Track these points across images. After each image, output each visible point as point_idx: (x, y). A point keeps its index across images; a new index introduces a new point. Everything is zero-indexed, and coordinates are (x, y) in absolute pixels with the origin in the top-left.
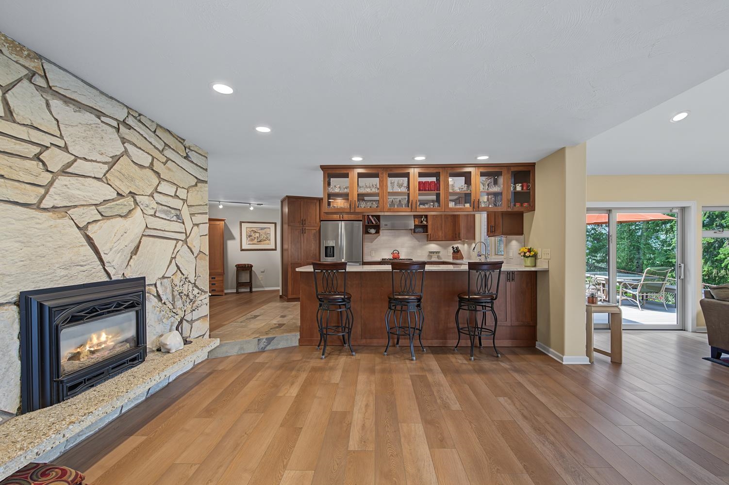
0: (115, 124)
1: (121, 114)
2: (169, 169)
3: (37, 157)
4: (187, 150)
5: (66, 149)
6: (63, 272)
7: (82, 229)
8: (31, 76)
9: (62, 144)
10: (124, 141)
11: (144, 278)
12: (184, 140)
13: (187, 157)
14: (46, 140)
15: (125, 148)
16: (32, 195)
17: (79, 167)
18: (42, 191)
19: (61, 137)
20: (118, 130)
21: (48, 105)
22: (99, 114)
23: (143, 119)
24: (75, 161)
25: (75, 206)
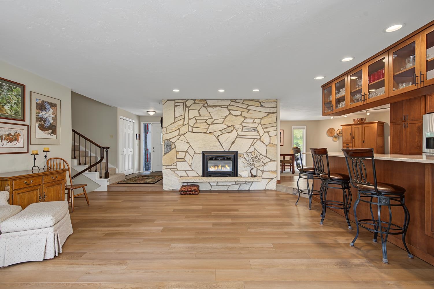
0: (226, 107)
1: (228, 103)
2: (250, 113)
3: (206, 122)
4: (261, 103)
5: (212, 118)
6: (212, 148)
7: (217, 137)
8: (203, 106)
9: (211, 117)
10: (229, 110)
11: (237, 152)
12: (259, 100)
13: (261, 106)
14: (207, 118)
15: (230, 112)
16: (205, 131)
17: (216, 122)
18: (207, 129)
19: (211, 116)
20: (227, 108)
21: (207, 109)
22: (221, 106)
23: (237, 101)
24: (214, 120)
25: (215, 131)
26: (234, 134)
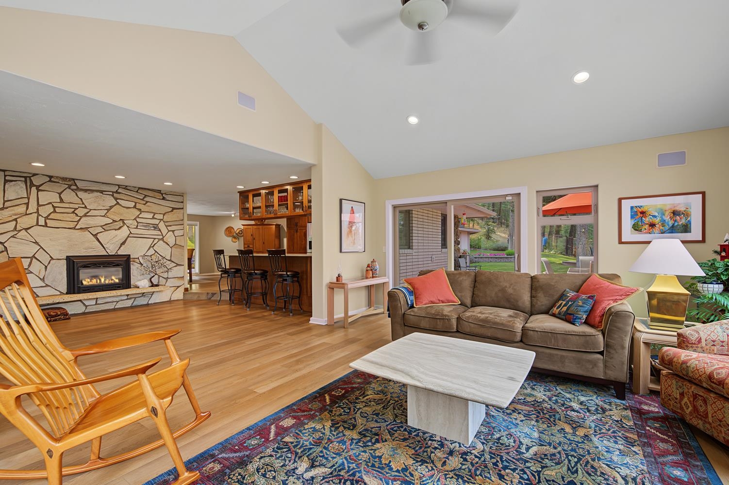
0: (111, 193)
1: (115, 189)
2: (149, 206)
3: (73, 212)
4: (164, 195)
5: (86, 207)
6: (85, 250)
7: (95, 236)
8: (69, 187)
9: (84, 206)
10: (116, 199)
11: (130, 255)
12: (160, 191)
13: (164, 199)
14: (76, 206)
15: (117, 202)
16: (72, 225)
17: (92, 213)
18: (76, 223)
19: (83, 204)
20: (113, 195)
21: (76, 194)
22: (102, 192)
23: (128, 188)
24: (90, 211)
25: (91, 227)
26: (124, 232)
